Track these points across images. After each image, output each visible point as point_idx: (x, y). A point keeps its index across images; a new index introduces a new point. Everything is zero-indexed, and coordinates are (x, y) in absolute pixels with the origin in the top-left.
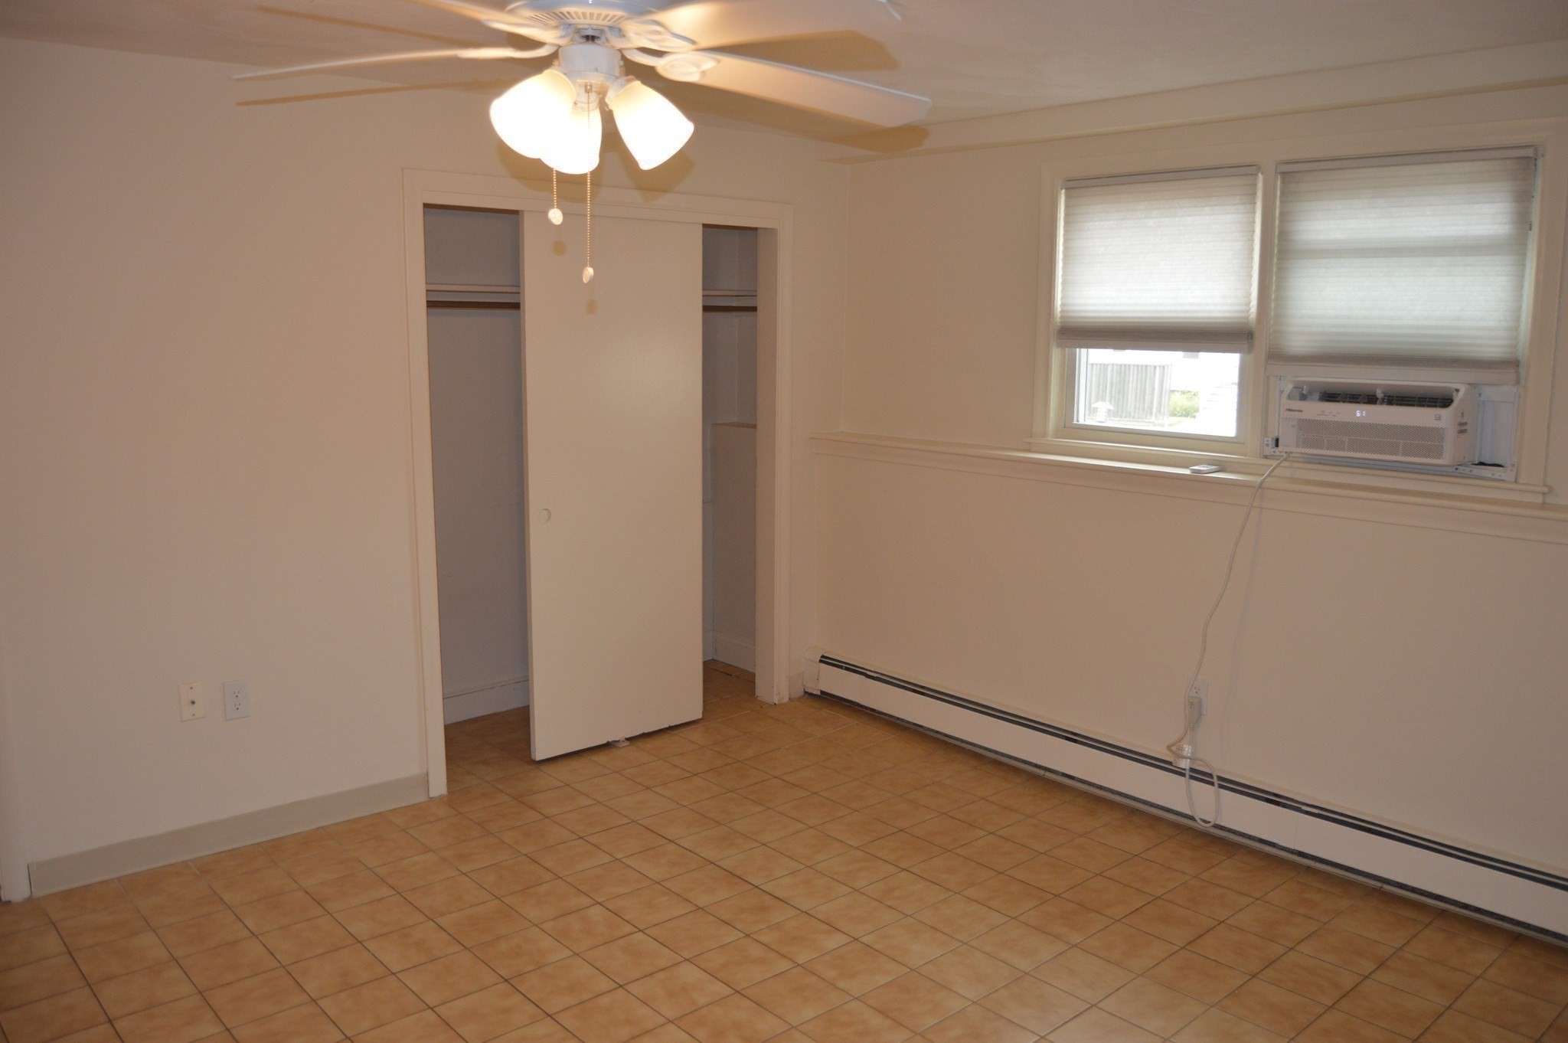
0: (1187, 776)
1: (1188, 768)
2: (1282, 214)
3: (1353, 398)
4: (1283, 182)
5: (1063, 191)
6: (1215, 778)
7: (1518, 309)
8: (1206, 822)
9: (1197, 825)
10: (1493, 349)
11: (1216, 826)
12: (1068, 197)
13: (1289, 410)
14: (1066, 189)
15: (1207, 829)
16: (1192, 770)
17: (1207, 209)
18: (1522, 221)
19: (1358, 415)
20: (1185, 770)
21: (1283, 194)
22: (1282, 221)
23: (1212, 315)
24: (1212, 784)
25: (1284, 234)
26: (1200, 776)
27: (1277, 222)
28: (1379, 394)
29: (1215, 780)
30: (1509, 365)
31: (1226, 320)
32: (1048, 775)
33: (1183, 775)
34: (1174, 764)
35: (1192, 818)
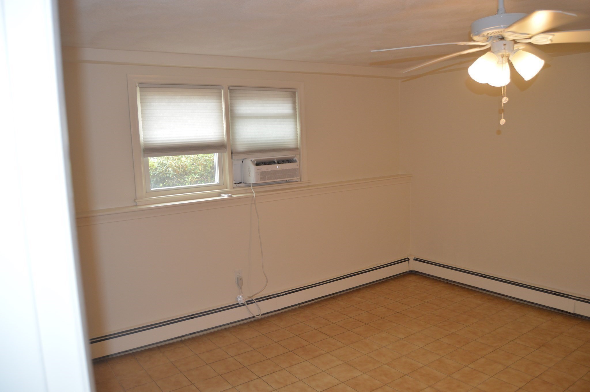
0: (246, 304)
1: (245, 302)
2: (231, 103)
3: (269, 163)
4: (230, 93)
5: (138, 89)
6: (254, 300)
7: (297, 134)
8: (258, 315)
9: (258, 318)
10: (292, 145)
11: (262, 315)
12: (140, 91)
13: (258, 169)
14: (140, 87)
15: (260, 317)
16: (247, 302)
17: (205, 100)
18: (294, 108)
19: (278, 167)
20: (244, 303)
21: (230, 97)
22: (231, 106)
23: (211, 140)
24: (254, 302)
25: (232, 111)
26: (250, 302)
27: (229, 107)
28: (276, 161)
29: (255, 301)
30: (296, 149)
31: (216, 141)
32: (183, 338)
33: (245, 305)
34: (240, 303)
35: (254, 317)
